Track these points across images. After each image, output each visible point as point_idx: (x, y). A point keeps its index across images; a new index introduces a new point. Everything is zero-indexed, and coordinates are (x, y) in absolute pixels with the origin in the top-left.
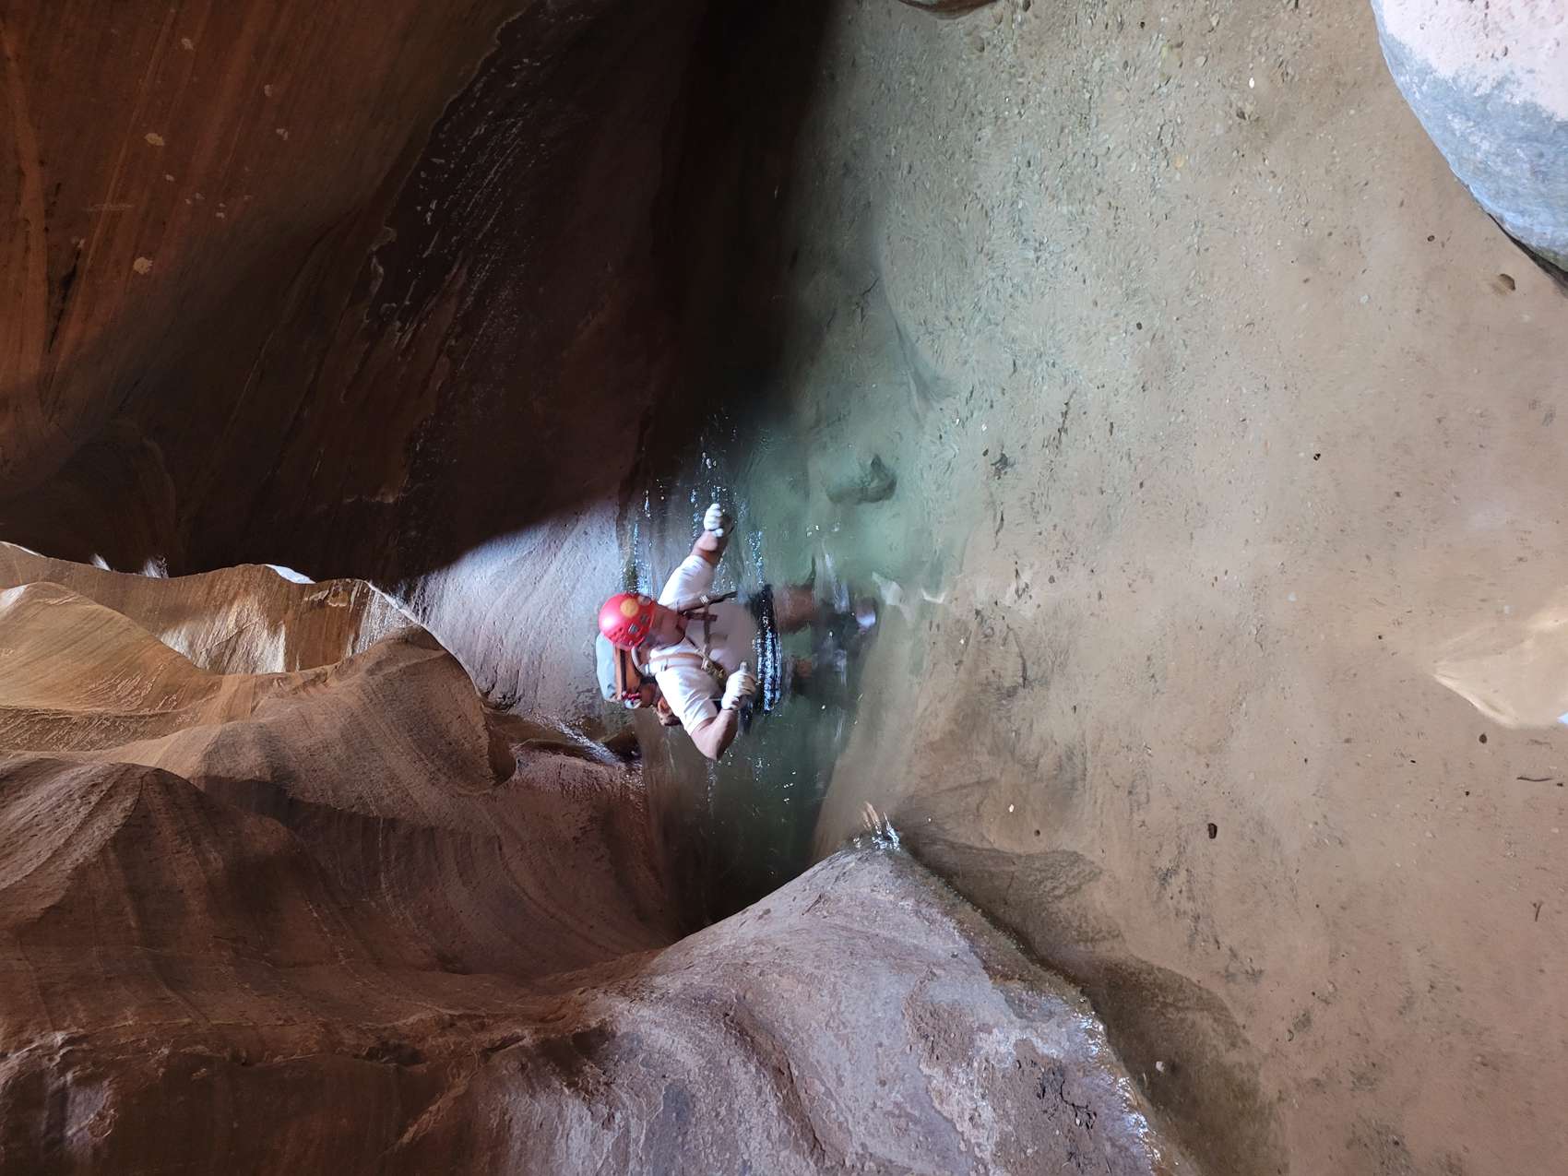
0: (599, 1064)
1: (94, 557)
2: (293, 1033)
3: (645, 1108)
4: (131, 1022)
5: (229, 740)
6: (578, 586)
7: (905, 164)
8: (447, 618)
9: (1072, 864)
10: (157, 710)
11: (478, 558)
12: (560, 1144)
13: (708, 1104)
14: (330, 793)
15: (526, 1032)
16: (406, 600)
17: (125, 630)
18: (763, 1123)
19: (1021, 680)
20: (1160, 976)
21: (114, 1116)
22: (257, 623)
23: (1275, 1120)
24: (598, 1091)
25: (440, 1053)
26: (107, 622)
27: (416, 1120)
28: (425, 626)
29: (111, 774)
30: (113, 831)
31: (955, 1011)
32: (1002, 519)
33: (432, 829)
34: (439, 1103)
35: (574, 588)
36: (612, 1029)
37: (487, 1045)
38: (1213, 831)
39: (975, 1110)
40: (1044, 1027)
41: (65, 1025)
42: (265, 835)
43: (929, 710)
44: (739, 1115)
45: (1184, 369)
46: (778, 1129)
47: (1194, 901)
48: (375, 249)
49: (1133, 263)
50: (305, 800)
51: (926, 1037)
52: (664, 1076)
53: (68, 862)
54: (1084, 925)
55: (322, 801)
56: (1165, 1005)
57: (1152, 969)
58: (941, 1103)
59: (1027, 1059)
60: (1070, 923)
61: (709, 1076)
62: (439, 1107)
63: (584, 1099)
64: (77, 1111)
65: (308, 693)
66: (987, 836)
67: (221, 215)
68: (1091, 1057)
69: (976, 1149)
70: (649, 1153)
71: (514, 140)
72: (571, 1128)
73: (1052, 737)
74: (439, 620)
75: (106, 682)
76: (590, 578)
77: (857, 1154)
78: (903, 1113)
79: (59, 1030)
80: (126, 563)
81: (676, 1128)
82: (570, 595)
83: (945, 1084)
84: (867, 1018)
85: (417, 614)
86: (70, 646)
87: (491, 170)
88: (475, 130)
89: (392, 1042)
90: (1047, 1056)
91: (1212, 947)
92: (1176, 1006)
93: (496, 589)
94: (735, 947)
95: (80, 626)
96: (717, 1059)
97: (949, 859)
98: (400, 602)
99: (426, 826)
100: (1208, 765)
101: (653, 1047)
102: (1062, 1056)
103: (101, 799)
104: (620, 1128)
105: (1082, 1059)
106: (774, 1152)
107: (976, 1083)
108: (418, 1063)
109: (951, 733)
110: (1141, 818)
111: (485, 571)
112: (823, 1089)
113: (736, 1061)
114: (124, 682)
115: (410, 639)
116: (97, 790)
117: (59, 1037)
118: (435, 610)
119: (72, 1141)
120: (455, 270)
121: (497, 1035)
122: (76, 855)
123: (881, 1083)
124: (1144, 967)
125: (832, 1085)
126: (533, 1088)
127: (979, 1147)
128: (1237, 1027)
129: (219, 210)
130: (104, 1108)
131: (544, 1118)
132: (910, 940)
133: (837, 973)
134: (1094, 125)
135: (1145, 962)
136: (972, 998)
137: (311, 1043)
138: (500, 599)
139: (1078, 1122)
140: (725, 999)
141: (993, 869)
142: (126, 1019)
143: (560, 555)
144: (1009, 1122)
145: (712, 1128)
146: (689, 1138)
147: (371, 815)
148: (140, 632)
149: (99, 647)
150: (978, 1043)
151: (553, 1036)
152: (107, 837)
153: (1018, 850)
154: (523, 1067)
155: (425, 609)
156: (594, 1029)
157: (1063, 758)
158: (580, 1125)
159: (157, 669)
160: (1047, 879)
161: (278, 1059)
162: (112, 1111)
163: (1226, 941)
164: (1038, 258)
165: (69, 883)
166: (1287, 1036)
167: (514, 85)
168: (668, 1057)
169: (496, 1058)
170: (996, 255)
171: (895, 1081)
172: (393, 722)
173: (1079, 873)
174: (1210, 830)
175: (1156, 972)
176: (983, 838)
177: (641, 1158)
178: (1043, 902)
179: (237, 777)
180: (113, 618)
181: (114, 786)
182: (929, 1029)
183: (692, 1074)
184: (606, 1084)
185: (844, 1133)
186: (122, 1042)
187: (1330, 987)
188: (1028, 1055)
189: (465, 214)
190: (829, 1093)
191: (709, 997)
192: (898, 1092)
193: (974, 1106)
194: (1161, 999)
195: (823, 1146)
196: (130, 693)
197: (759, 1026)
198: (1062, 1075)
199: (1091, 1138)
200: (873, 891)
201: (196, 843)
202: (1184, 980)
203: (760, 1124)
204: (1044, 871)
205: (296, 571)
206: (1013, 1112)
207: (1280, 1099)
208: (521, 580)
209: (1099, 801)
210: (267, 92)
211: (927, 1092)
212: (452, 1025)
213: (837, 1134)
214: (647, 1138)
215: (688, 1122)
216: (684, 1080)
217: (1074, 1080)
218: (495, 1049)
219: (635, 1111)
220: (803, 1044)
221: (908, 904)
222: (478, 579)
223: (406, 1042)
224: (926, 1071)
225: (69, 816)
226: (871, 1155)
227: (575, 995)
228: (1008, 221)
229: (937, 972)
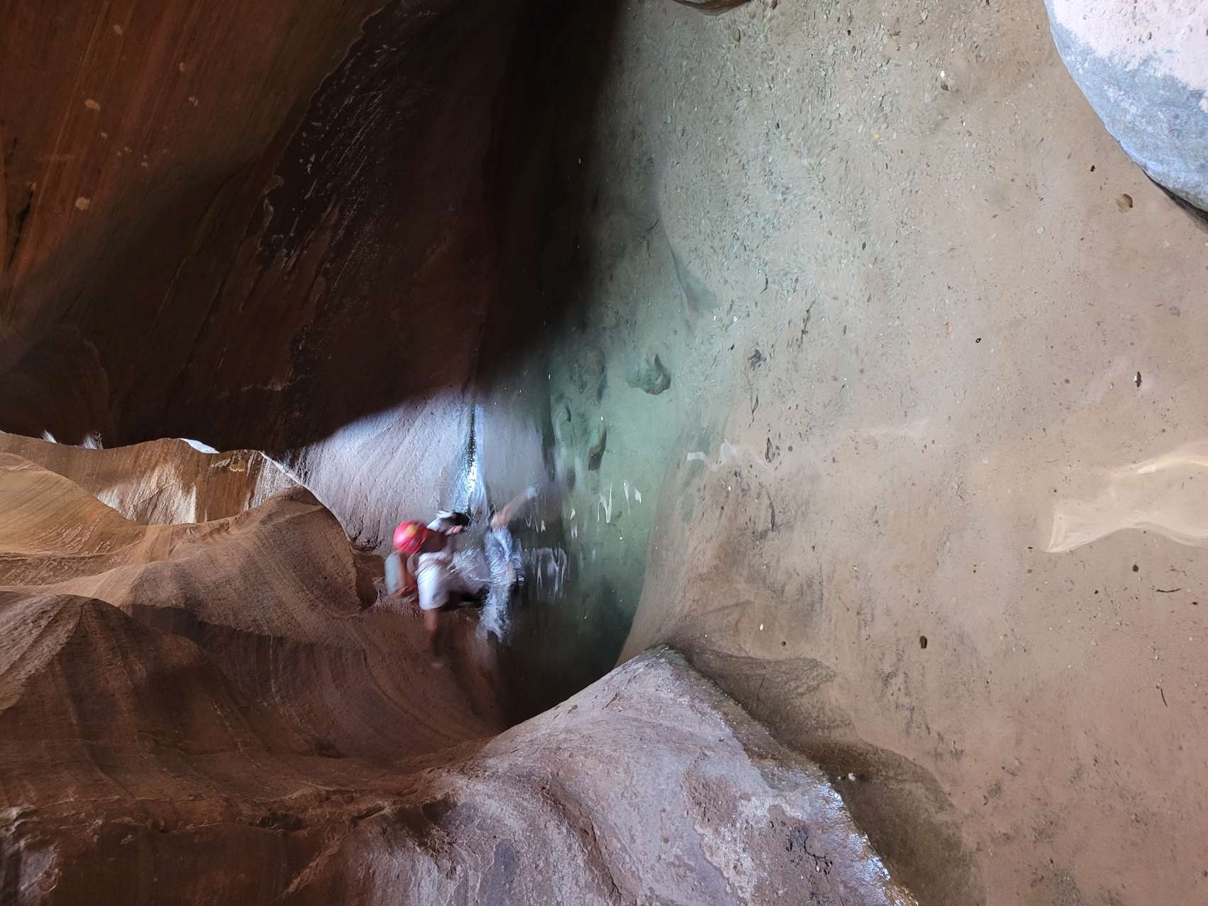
0: (444, 828)
1: (44, 432)
2: (202, 806)
3: (480, 862)
4: (72, 799)
5: (152, 576)
6: (427, 454)
7: (679, 128)
8: (323, 481)
9: (812, 669)
10: (94, 553)
11: (347, 433)
12: (413, 891)
13: (530, 858)
14: (231, 617)
15: (386, 803)
16: (292, 466)
17: (69, 490)
18: (573, 873)
19: (770, 526)
20: (883, 755)
21: (58, 874)
22: (174, 484)
23: (975, 866)
24: (443, 849)
25: (319, 820)
26: (54, 485)
27: (299, 874)
28: (306, 486)
29: (57, 603)
30: (59, 648)
31: (722, 783)
32: (757, 400)
33: (312, 645)
34: (317, 860)
35: (423, 456)
36: (454, 800)
37: (355, 814)
38: (924, 643)
39: (738, 860)
40: (791, 795)
41: (19, 802)
42: (180, 650)
43: (698, 549)
44: (554, 867)
45: (899, 285)
46: (584, 877)
47: (910, 696)
48: (266, 192)
49: (860, 202)
50: (212, 623)
51: (700, 804)
52: (495, 837)
53: (23, 673)
54: (821, 715)
55: (225, 623)
56: (887, 778)
57: (877, 751)
58: (712, 855)
59: (778, 820)
60: (810, 714)
61: (530, 836)
62: (317, 864)
63: (432, 856)
64: (28, 870)
65: (214, 539)
66: (743, 646)
67: (145, 164)
68: (828, 818)
69: (739, 891)
70: (483, 897)
71: (376, 108)
72: (422, 879)
73: (795, 570)
74: (317, 482)
75: (54, 531)
76: (436, 449)
77: (646, 896)
78: (681, 863)
79: (15, 806)
80: (70, 437)
81: (505, 877)
82: (421, 461)
83: (715, 840)
84: (654, 789)
85: (300, 477)
86: (26, 502)
87: (358, 131)
88: (345, 100)
89: (279, 812)
90: (794, 818)
91: (924, 733)
92: (896, 779)
93: (362, 457)
94: (550, 735)
95: (32, 488)
96: (537, 823)
97: (716, 664)
98: (286, 467)
99: (307, 643)
100: (919, 591)
101: (485, 814)
102: (805, 817)
103: (49, 623)
104: (460, 878)
105: (820, 820)
106: (581, 895)
107: (738, 839)
108: (299, 829)
109: (716, 567)
110: (867, 633)
111: (354, 443)
112: (619, 846)
113: (551, 825)
114: (68, 532)
115: (294, 497)
116: (46, 616)
117: (14, 812)
118: (314, 475)
119: (25, 895)
120: (329, 209)
121: (363, 807)
122: (29, 668)
123: (664, 840)
124: (870, 748)
125: (626, 842)
126: (391, 847)
127: (741, 889)
128: (944, 794)
129: (143, 160)
130: (50, 867)
131: (401, 871)
132: (688, 729)
133: (629, 755)
134: (829, 96)
135: (871, 745)
136: (735, 774)
137: (215, 814)
138: (365, 465)
139: (818, 869)
140: (543, 776)
141: (748, 672)
142: (67, 797)
143: (412, 430)
144: (764, 869)
145: (532, 877)
146: (514, 885)
147: (264, 634)
148: (81, 492)
149: (49, 504)
150: (740, 808)
151: (407, 806)
152: (54, 653)
153: (768, 657)
154: (384, 831)
155: (306, 473)
156: (440, 800)
157: (805, 586)
158: (429, 876)
159: (94, 521)
160: (792, 680)
161: (189, 827)
162: (56, 870)
163: (935, 728)
164: (785, 200)
165: (23, 689)
166: (983, 801)
167: (376, 65)
168: (498, 822)
169: (362, 823)
170: (750, 197)
171: (675, 838)
172: (280, 561)
173: (818, 676)
174: (921, 641)
175: (880, 752)
176: (740, 649)
177: (477, 902)
178: (789, 698)
179: (157, 605)
180: (59, 481)
181: (60, 613)
182: (702, 798)
183: (517, 834)
184: (449, 843)
185: (635, 879)
186: (65, 815)
187: (1017, 763)
188: (779, 818)
189: (337, 166)
190: (624, 849)
191: (529, 776)
192: (678, 847)
193: (737, 857)
194: (884, 773)
195: (620, 890)
196: (72, 541)
197: (568, 796)
198: (805, 833)
199: (828, 882)
200: (657, 690)
201: (125, 657)
202: (903, 759)
203: (571, 873)
204: (788, 673)
205: (204, 443)
206: (768, 862)
207: (979, 849)
208: (381, 450)
209: (833, 620)
210: (181, 68)
211: (701, 847)
212: (328, 799)
213: (631, 880)
214: (482, 885)
215: (513, 873)
216: (510, 840)
217: (815, 837)
218: (361, 817)
219: (472, 864)
220: (603, 810)
221: (685, 700)
222: (348, 450)
223: (291, 812)
224: (700, 831)
225: (24, 637)
226: (657, 896)
227: (425, 773)
228: (760, 172)
229: (708, 753)
